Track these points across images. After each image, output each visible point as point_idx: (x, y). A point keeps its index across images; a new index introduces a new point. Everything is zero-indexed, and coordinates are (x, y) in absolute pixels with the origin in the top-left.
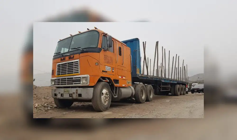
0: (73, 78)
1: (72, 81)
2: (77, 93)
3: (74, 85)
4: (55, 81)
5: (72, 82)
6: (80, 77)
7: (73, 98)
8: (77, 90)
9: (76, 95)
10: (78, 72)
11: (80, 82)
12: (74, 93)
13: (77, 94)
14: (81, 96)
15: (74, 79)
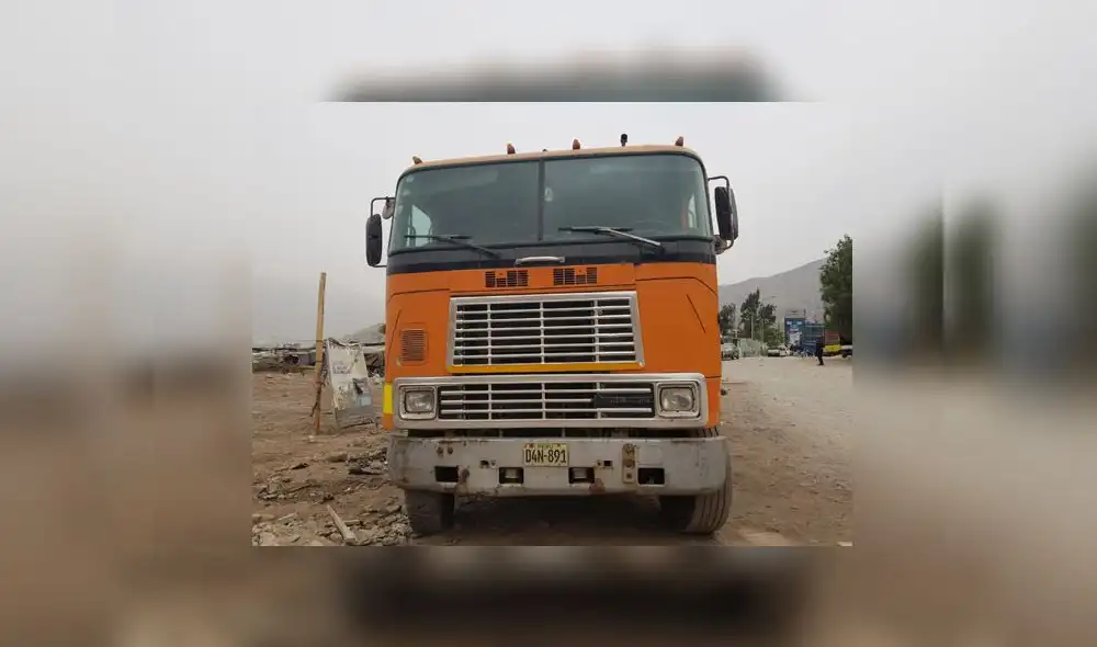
0: (592, 386)
1: (589, 400)
2: (629, 463)
3: (600, 422)
4: (441, 398)
5: (590, 405)
6: (650, 385)
7: (602, 490)
8: (629, 450)
9: (629, 476)
10: (632, 358)
11: (649, 410)
12: (608, 463)
13: (628, 470)
14: (662, 482)
15: (598, 390)
